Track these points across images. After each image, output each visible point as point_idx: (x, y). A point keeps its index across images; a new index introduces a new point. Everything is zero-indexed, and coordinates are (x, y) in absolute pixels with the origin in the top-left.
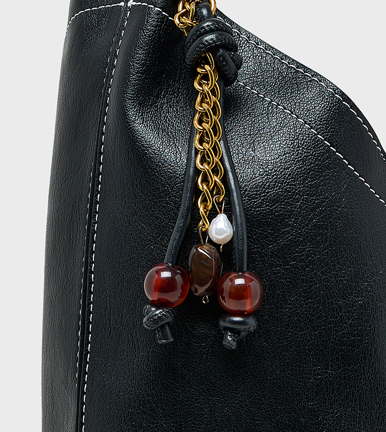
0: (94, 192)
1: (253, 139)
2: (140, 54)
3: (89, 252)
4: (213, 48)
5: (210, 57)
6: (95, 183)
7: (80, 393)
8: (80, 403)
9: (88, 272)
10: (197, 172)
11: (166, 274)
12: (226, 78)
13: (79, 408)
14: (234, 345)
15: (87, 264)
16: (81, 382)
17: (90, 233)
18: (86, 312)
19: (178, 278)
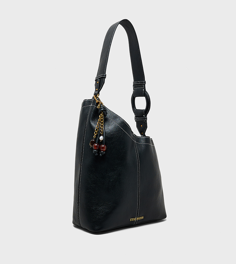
0: (85, 133)
1: (109, 125)
2: (92, 113)
3: (83, 142)
4: (103, 111)
5: (102, 112)
6: (85, 132)
7: (81, 164)
8: (81, 165)
9: (83, 145)
10: (101, 128)
11: (96, 145)
12: (105, 115)
13: (81, 166)
14: (101, 156)
15: (83, 144)
16: (81, 162)
17: (84, 139)
18: (83, 152)
19: (98, 146)
